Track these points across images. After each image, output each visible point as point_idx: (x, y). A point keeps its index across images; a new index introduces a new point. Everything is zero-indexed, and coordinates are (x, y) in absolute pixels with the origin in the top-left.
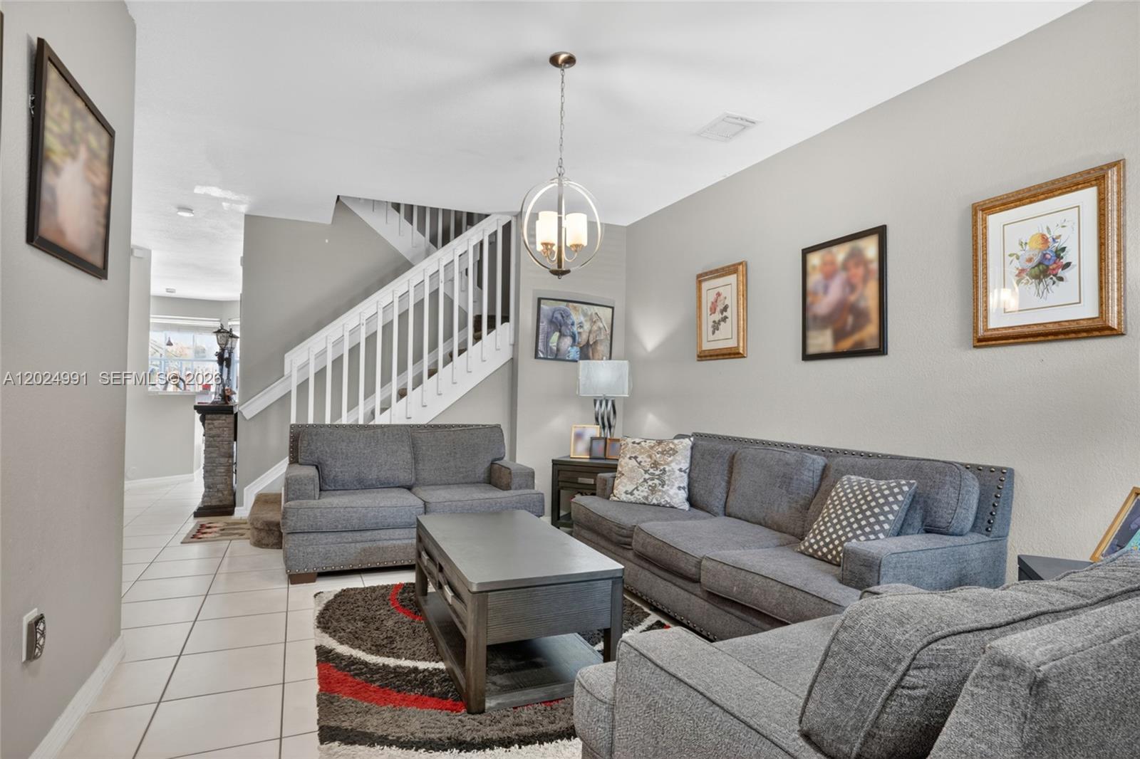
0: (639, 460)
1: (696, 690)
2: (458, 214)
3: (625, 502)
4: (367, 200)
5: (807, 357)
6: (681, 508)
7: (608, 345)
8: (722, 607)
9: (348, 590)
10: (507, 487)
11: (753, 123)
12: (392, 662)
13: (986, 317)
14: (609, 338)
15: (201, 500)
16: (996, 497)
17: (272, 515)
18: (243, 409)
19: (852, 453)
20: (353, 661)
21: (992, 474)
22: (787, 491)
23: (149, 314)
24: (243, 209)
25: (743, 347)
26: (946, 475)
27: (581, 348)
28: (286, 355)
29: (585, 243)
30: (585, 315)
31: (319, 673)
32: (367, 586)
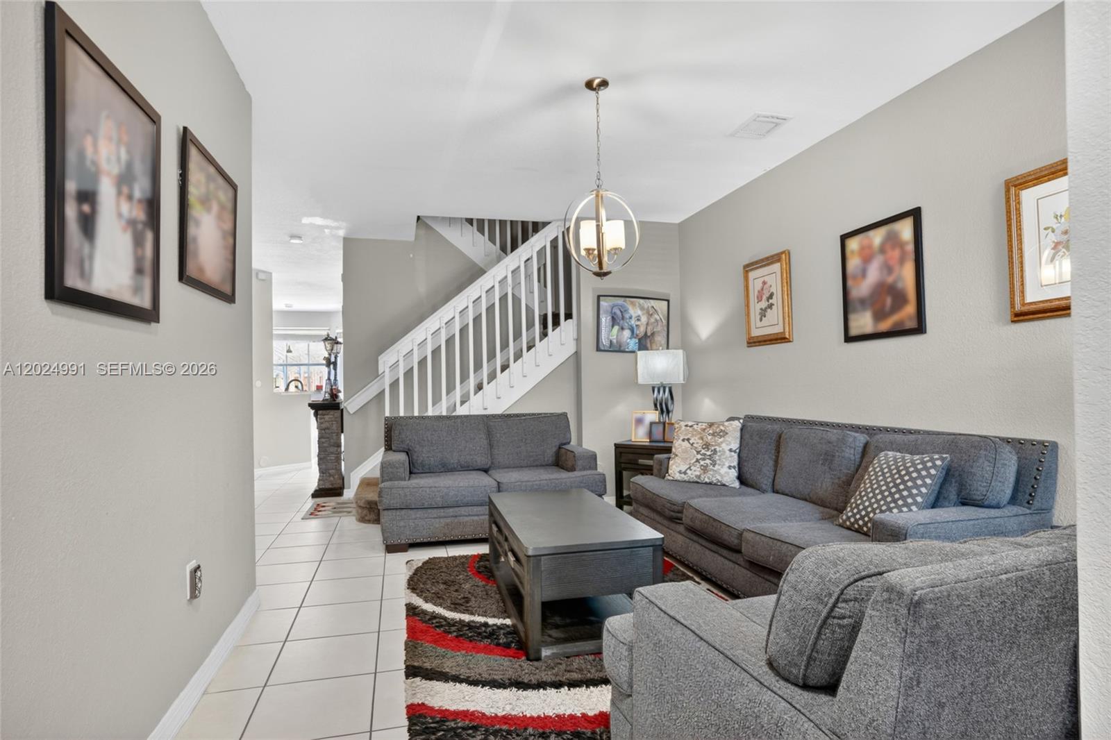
0: (691, 442)
1: (689, 629)
2: (524, 224)
3: (679, 481)
4: (444, 219)
5: (849, 339)
6: (732, 486)
7: (666, 336)
8: (762, 576)
9: (435, 558)
10: (572, 469)
11: (785, 119)
12: (467, 618)
13: (1023, 292)
14: (666, 329)
15: (317, 484)
16: (1038, 470)
17: (372, 496)
18: (347, 405)
19: (894, 431)
20: (434, 616)
21: (1034, 447)
22: (830, 468)
23: (272, 327)
24: (342, 233)
25: (789, 333)
26: (981, 449)
27: (640, 340)
28: (379, 358)
29: (623, 246)
30: (642, 308)
31: (408, 625)
32: (450, 555)
